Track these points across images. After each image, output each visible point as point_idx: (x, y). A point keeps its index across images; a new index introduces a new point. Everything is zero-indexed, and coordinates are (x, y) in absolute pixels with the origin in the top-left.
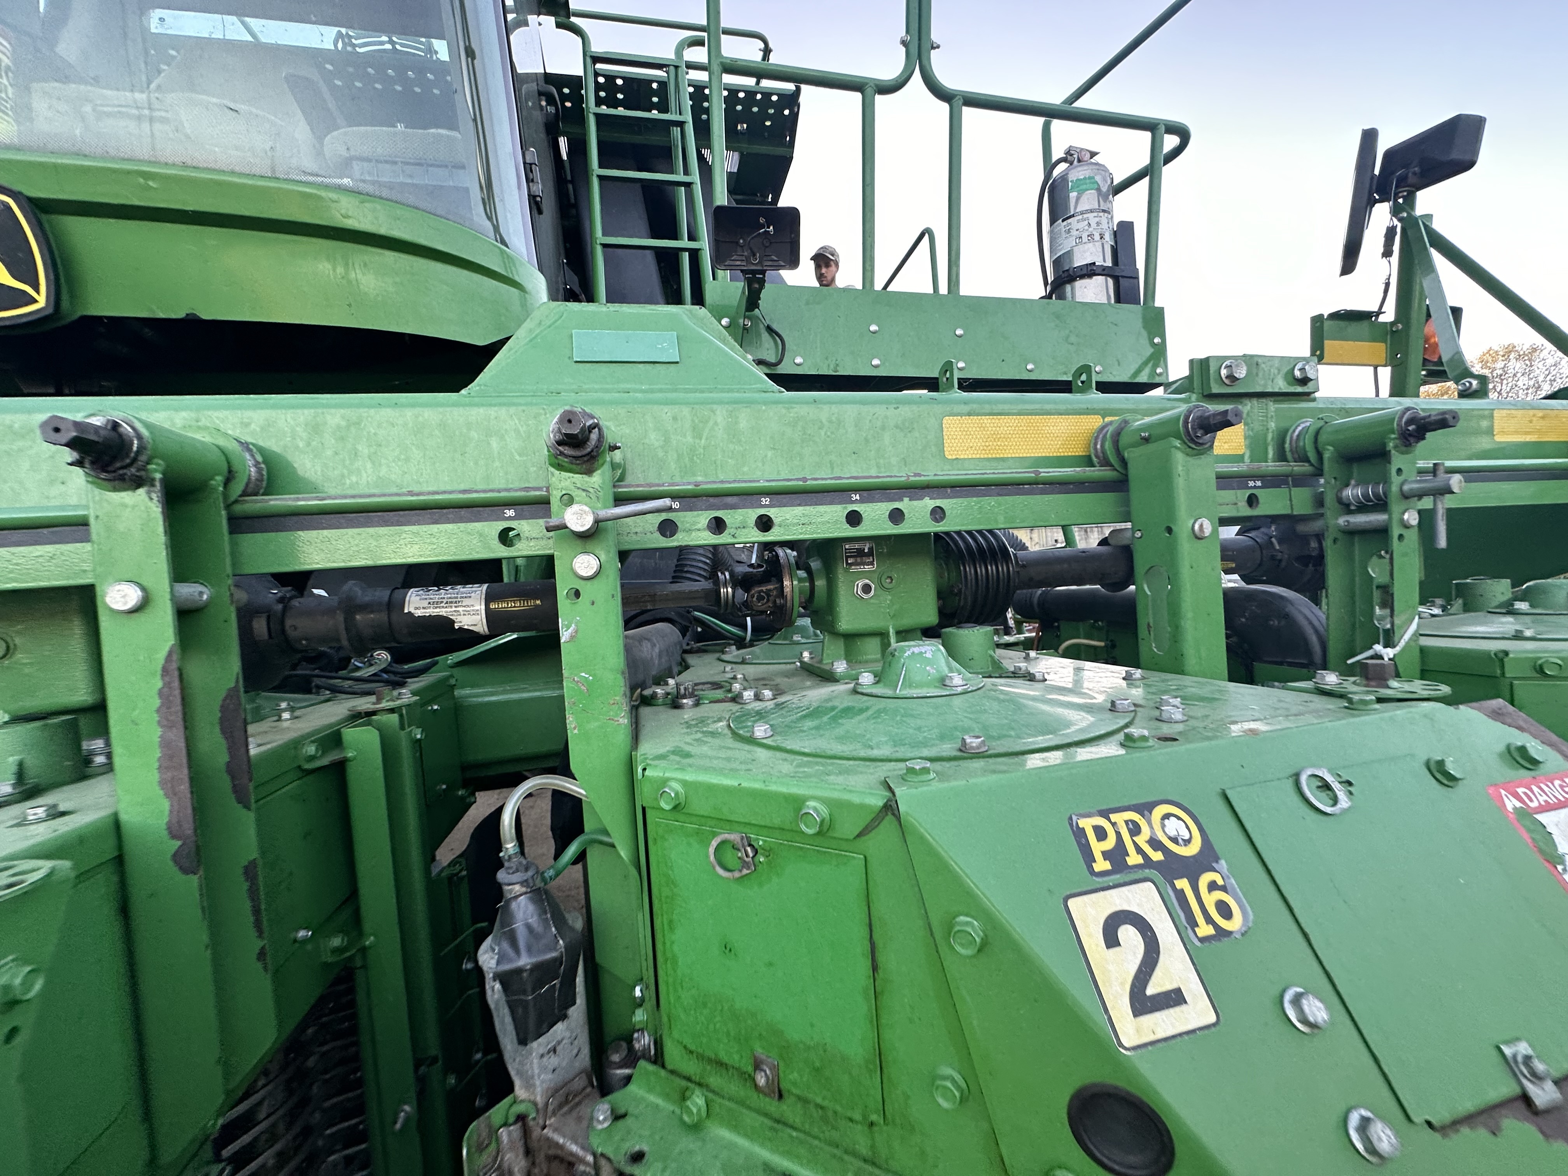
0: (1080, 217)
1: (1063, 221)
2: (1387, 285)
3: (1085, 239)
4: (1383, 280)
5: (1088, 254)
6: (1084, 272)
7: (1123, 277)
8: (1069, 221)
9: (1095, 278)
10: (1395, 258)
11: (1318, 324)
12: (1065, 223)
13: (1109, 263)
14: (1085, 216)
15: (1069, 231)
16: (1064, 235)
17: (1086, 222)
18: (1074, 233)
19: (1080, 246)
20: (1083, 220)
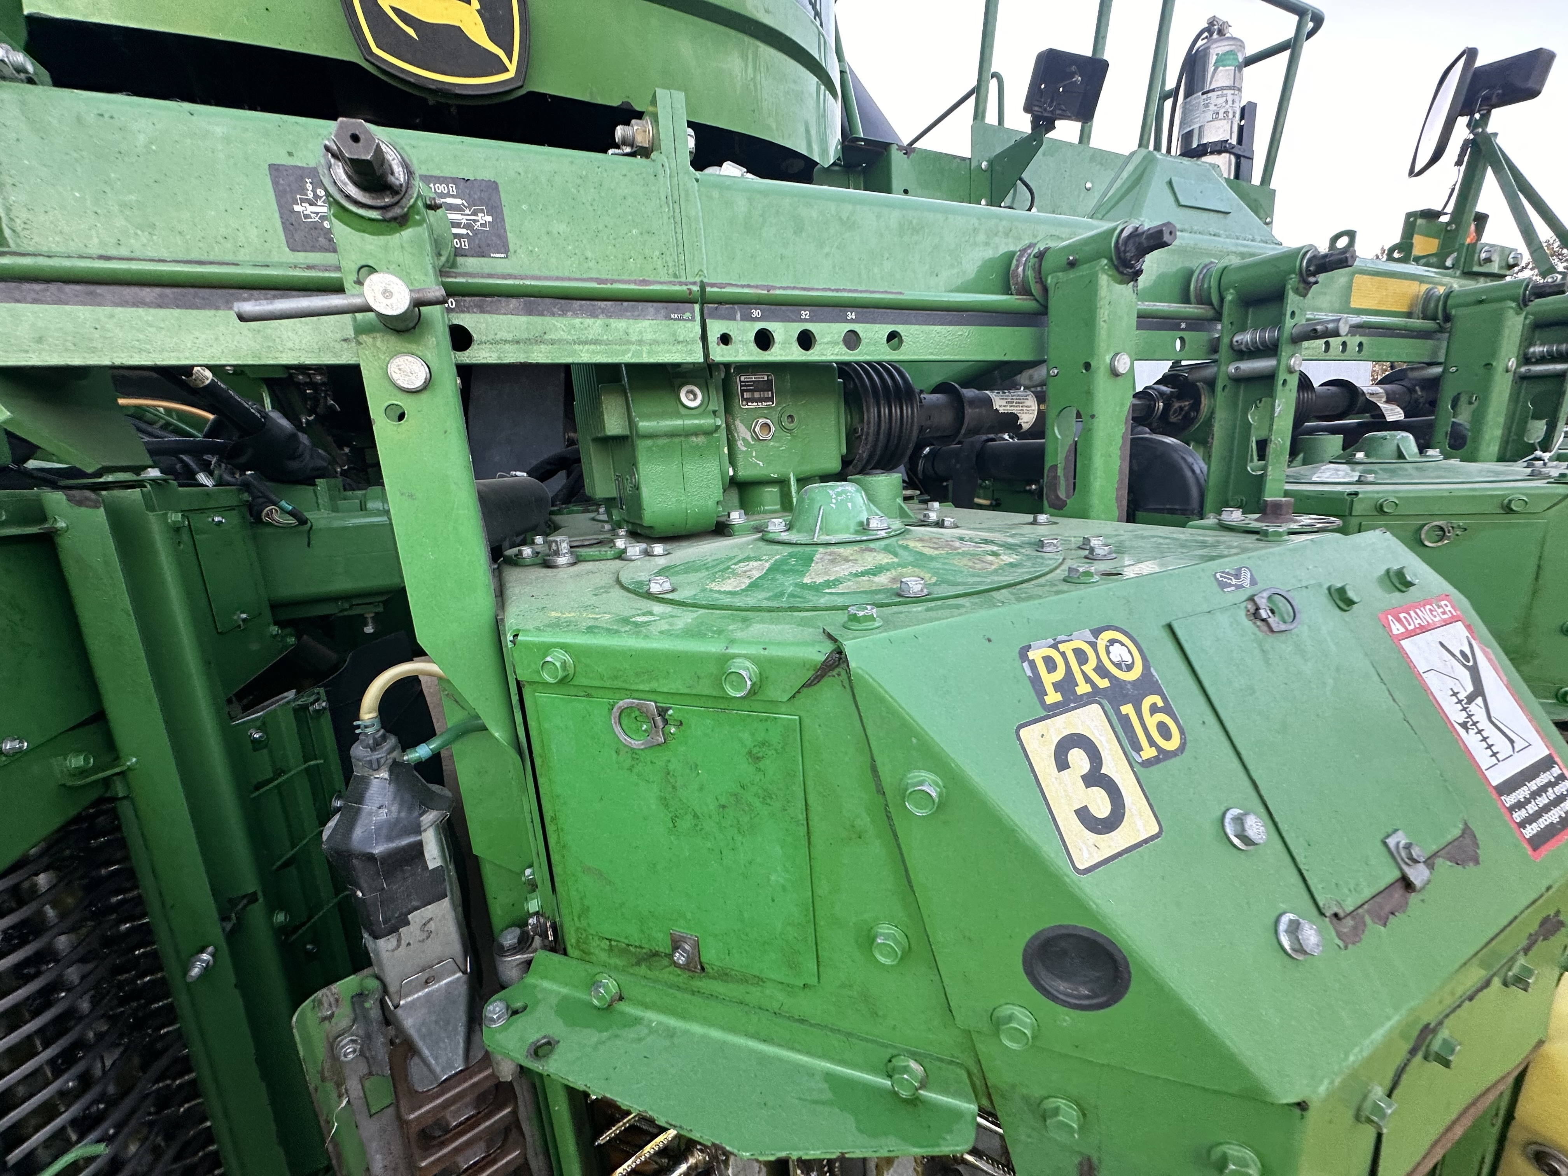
0: (1220, 93)
1: (1203, 94)
2: (1453, 190)
3: (1221, 116)
4: (1451, 186)
5: (1221, 131)
6: (1218, 148)
7: (1244, 157)
8: (1210, 95)
9: (1223, 155)
10: (1463, 168)
11: (1412, 219)
12: (1205, 96)
13: (1234, 141)
14: (1225, 92)
15: (1207, 106)
16: (1202, 108)
17: (1224, 99)
18: (1212, 107)
19: (1216, 123)
20: (1223, 96)
